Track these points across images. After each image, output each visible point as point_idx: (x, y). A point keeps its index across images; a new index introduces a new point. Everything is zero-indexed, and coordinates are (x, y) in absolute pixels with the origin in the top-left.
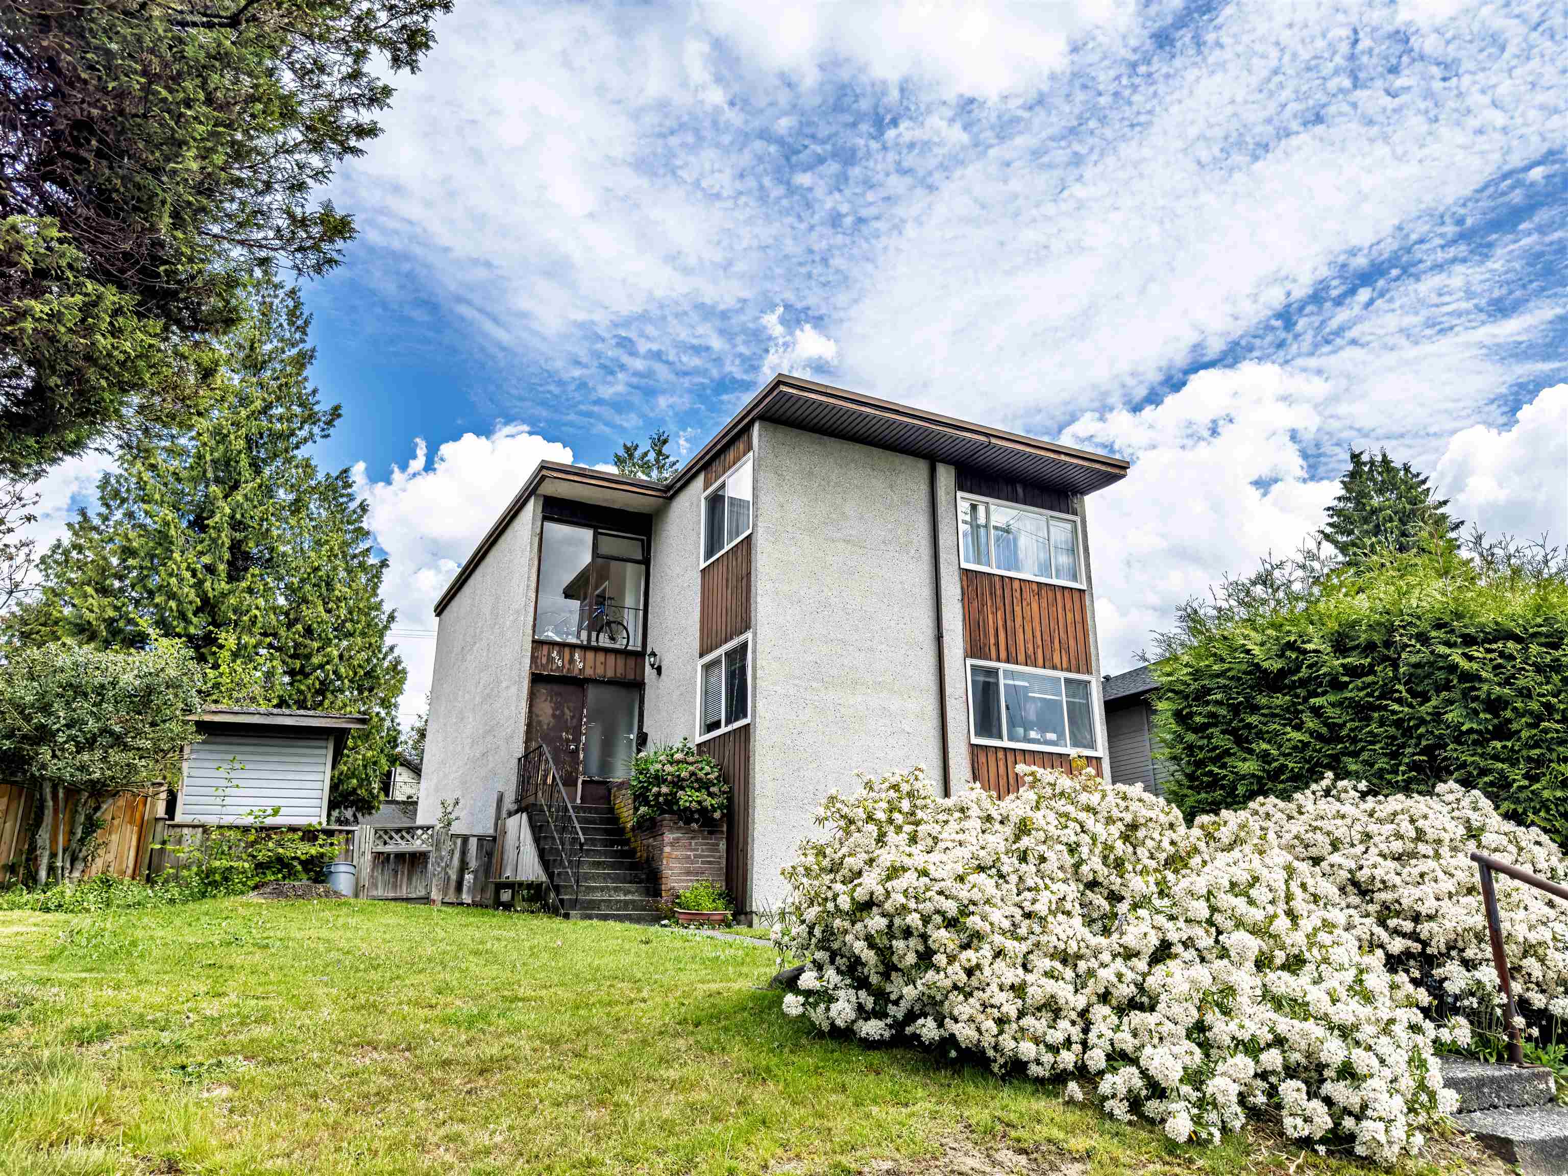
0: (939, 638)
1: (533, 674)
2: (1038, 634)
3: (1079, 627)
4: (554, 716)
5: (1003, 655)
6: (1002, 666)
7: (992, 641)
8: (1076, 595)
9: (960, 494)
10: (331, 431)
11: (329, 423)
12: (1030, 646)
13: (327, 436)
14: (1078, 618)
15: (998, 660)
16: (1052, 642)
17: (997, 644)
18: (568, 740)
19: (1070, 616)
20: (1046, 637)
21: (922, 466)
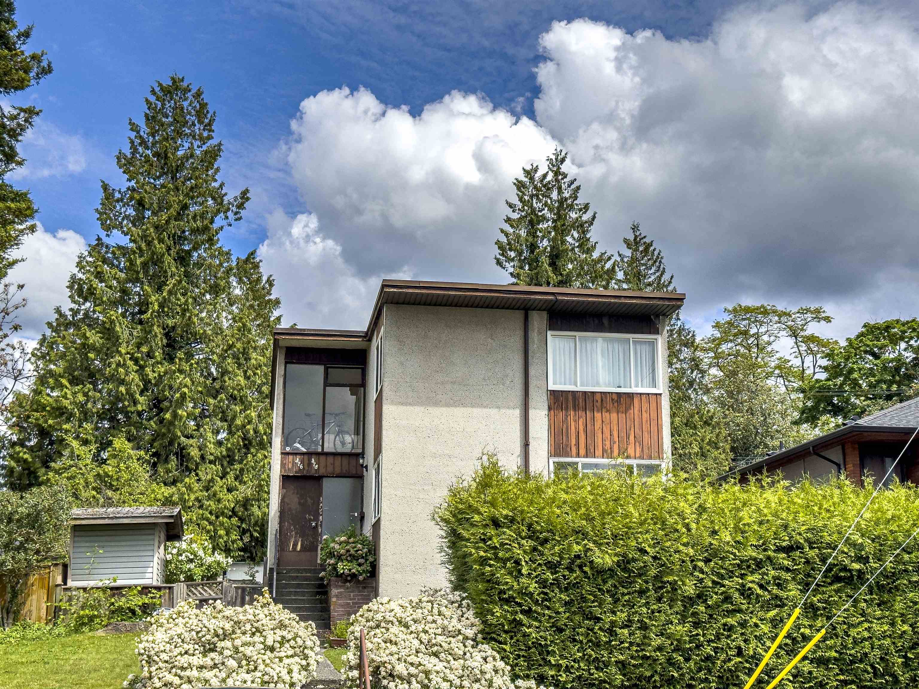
0: (526, 445)
1: (283, 476)
2: (615, 434)
3: (654, 423)
4: (300, 503)
5: (582, 452)
6: (581, 461)
7: (573, 442)
8: (653, 399)
9: (549, 333)
10: (243, 213)
11: (241, 206)
12: (608, 443)
13: (240, 219)
14: (654, 415)
15: (578, 456)
16: (628, 437)
17: (578, 444)
18: (310, 520)
19: (645, 415)
20: (624, 434)
21: (519, 315)
